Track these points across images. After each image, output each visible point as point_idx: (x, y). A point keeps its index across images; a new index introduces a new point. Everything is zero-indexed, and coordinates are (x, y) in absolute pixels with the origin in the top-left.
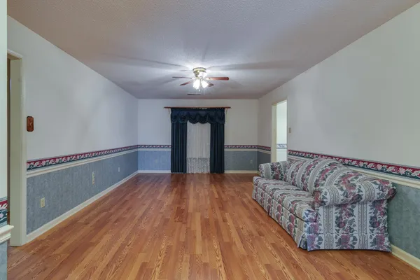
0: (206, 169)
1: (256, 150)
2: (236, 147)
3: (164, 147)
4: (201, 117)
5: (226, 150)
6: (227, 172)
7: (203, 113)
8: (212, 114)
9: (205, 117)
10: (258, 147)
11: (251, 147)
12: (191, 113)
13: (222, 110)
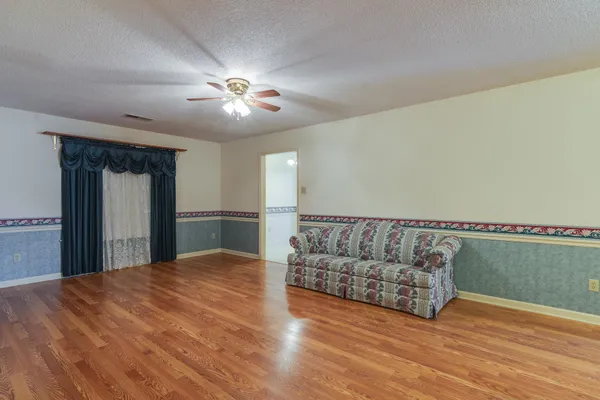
0: (143, 257)
1: (219, 218)
2: (191, 215)
3: (41, 222)
4: (134, 162)
5: (178, 220)
6: (180, 257)
7: (138, 156)
8: (155, 158)
9: (142, 163)
10: (222, 213)
11: (213, 214)
12: (112, 152)
13: (172, 152)
